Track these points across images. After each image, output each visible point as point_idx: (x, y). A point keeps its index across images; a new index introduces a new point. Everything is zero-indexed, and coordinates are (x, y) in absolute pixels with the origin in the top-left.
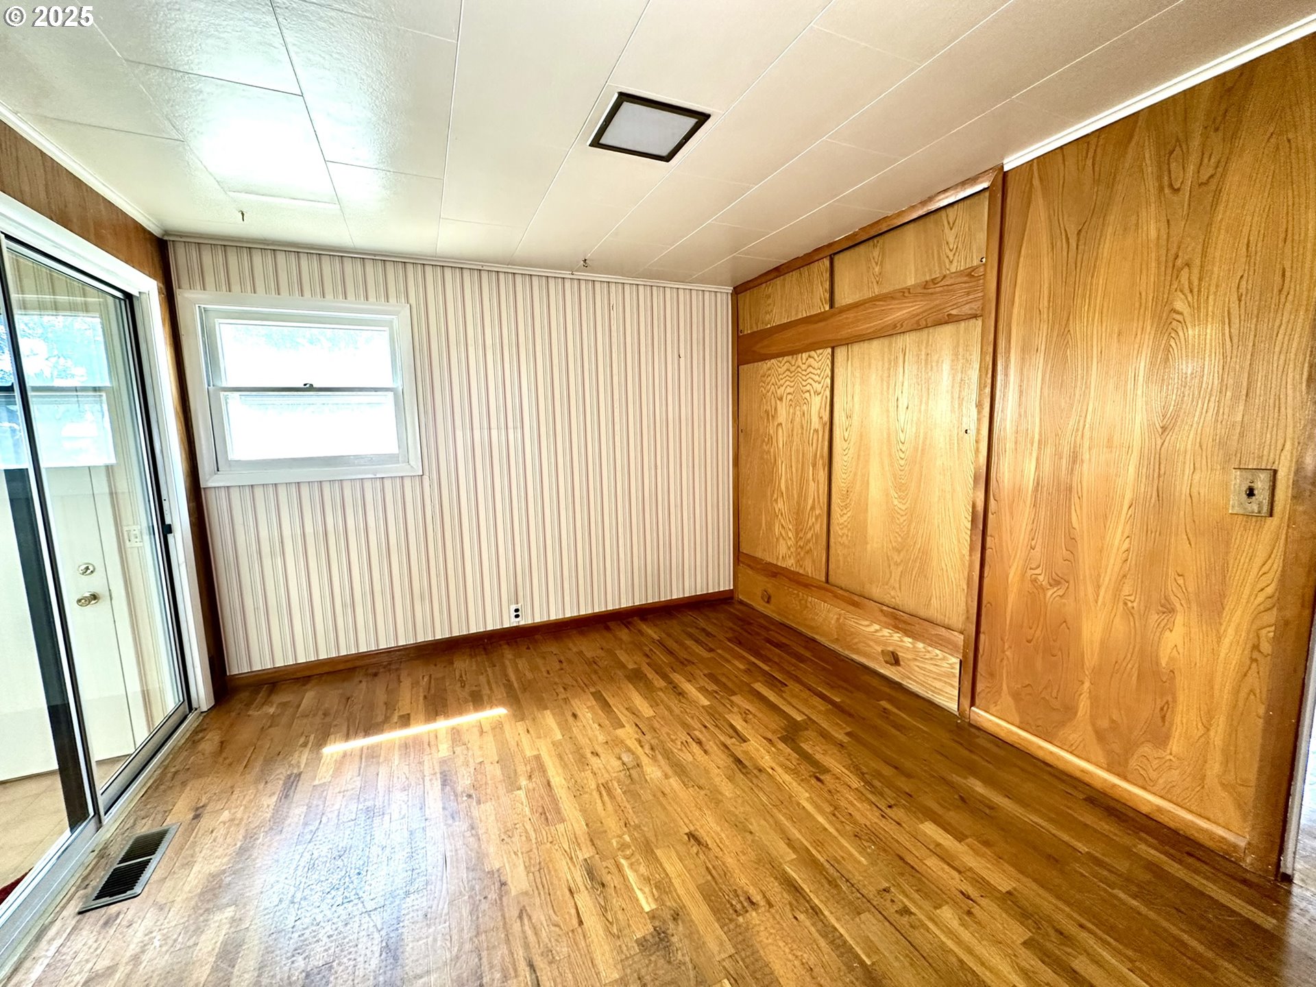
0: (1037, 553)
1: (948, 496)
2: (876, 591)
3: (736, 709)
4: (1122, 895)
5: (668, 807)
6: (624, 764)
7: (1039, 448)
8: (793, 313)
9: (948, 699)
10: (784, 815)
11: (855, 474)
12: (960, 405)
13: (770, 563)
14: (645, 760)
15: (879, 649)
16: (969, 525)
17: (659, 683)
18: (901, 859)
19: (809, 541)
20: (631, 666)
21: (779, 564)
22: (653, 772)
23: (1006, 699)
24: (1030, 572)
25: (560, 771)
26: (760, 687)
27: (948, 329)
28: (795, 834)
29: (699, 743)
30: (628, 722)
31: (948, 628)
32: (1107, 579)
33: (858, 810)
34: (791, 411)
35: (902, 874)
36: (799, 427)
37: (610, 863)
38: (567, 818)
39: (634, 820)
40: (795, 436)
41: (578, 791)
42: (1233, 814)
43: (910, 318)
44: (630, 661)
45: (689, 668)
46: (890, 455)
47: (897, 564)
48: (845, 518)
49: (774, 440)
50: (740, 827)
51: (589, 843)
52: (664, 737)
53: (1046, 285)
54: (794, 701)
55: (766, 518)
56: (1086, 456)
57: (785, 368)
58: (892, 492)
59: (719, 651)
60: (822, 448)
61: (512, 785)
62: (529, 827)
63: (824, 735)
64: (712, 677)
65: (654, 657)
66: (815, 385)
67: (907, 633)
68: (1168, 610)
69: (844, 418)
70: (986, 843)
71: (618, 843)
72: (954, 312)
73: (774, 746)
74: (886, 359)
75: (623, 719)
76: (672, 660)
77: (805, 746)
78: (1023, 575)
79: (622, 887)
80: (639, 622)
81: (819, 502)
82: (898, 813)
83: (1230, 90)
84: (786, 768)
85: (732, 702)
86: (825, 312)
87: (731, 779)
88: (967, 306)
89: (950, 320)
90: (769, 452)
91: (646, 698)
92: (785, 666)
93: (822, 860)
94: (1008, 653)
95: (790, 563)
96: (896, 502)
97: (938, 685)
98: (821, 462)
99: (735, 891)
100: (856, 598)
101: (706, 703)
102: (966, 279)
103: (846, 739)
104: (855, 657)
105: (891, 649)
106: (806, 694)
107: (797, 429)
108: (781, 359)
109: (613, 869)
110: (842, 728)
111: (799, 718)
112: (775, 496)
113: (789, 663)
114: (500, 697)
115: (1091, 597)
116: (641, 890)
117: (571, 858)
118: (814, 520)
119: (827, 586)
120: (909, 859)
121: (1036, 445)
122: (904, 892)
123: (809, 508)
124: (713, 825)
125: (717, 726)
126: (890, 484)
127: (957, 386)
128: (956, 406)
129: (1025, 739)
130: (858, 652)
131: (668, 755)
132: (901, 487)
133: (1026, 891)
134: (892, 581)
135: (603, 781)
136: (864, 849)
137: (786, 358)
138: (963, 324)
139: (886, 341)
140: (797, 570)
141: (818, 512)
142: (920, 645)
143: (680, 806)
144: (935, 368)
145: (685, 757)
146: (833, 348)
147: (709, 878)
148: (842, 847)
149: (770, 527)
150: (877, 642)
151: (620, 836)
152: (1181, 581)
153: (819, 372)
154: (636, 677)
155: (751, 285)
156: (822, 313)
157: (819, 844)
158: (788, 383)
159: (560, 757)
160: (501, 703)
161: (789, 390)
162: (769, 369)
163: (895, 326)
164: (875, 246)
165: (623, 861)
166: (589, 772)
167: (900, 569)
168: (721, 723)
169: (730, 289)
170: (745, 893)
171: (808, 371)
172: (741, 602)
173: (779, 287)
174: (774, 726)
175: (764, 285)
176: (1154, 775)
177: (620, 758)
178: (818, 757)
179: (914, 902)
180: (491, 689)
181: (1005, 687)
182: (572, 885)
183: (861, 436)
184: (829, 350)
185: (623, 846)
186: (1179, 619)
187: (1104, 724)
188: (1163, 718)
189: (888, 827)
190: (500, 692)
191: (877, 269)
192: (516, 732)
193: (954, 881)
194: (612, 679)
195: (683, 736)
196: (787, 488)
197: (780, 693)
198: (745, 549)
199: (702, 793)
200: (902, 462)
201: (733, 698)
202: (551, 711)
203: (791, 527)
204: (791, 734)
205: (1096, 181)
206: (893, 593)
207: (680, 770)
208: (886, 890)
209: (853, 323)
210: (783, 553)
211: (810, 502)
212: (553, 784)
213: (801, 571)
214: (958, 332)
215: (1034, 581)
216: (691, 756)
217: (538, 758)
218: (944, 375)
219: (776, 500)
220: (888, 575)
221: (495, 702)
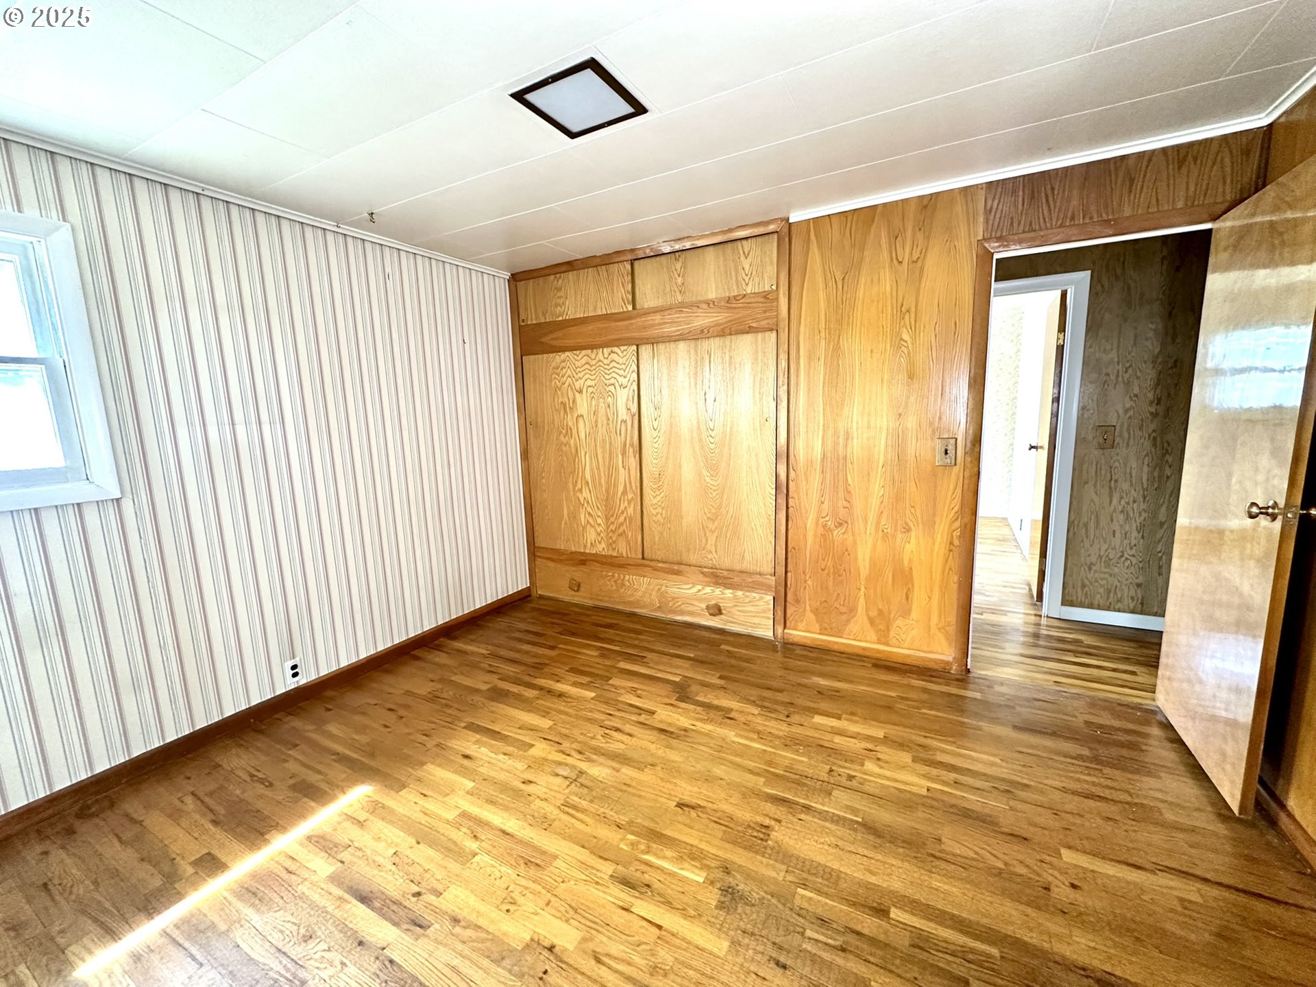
0: (825, 506)
1: (755, 471)
2: (693, 558)
3: (622, 691)
4: (925, 711)
5: (642, 794)
6: (566, 778)
7: (824, 430)
8: (591, 308)
9: (765, 630)
10: (731, 754)
11: (667, 459)
12: (761, 399)
13: (575, 553)
14: (583, 766)
15: (704, 606)
16: (773, 492)
17: (530, 693)
18: (822, 746)
19: (622, 524)
20: (484, 687)
21: (588, 551)
22: (599, 771)
23: (810, 616)
24: (821, 520)
25: (505, 815)
26: (622, 665)
27: (748, 338)
28: (752, 765)
29: (617, 730)
30: (535, 740)
31: (760, 574)
32: (872, 517)
33: (772, 728)
34: (594, 403)
35: (830, 756)
36: (604, 418)
37: (637, 865)
38: (558, 853)
39: (623, 819)
40: (600, 425)
41: (545, 824)
42: (945, 644)
43: (715, 326)
44: (481, 682)
45: (546, 670)
46: (701, 440)
47: (712, 532)
48: (659, 498)
49: (574, 432)
50: (709, 779)
51: (601, 861)
52: (581, 738)
53: (823, 312)
54: (661, 667)
55: (568, 507)
56: (855, 435)
57: (583, 361)
58: (704, 472)
59: (561, 646)
60: (632, 438)
61: (463, 857)
62: (523, 882)
63: (704, 685)
64: (573, 670)
65: (500, 671)
66: (620, 379)
67: (727, 586)
68: (908, 530)
69: (652, 409)
70: (852, 714)
71: (627, 845)
72: (754, 325)
73: (679, 707)
74: (693, 358)
75: (527, 740)
76: (523, 668)
77: (700, 698)
78: (817, 524)
79: (665, 876)
80: (449, 642)
81: (631, 487)
82: (795, 718)
83: (925, 207)
84: (702, 720)
85: (612, 685)
86: (628, 311)
87: (669, 747)
88: (766, 321)
89: (750, 330)
90: (568, 444)
91: (529, 711)
92: (630, 641)
93: (782, 772)
94: (810, 582)
95: (601, 548)
96: (708, 480)
97: (756, 620)
98: (631, 450)
99: (749, 826)
100: (676, 567)
101: (593, 694)
102: (762, 300)
103: (722, 682)
104: (679, 618)
105: (713, 602)
106: (665, 659)
107: (602, 419)
108: (578, 352)
109: (643, 868)
110: (713, 675)
111: (677, 679)
112: (579, 486)
113: (630, 638)
114: (344, 776)
115: (862, 528)
116: (682, 869)
117: (597, 883)
118: (626, 504)
119: (644, 563)
120: (826, 744)
121: (821, 428)
122: (840, 766)
123: (619, 494)
124: (689, 788)
125: (619, 710)
126: (702, 464)
127: (757, 384)
128: (758, 400)
129: (825, 641)
130: (682, 613)
131: (598, 751)
132: (713, 469)
133: (891, 732)
134: (708, 546)
135: (562, 802)
136: (797, 751)
137: (584, 352)
138: (760, 335)
139: (692, 343)
140: (610, 553)
141: (630, 496)
142: (740, 593)
143: (650, 787)
144: (738, 369)
145: (615, 747)
146: (637, 346)
147: (724, 828)
148: (785, 757)
149: (574, 516)
150: (701, 600)
151: (622, 840)
152: (913, 511)
153: (624, 367)
154: (498, 695)
155: (535, 274)
156: (624, 312)
157: (770, 763)
158: (588, 376)
159: (492, 802)
160: (354, 782)
161: (589, 383)
162: (564, 361)
163: (702, 331)
164: (676, 259)
165: (646, 857)
166: (538, 800)
167: (715, 535)
168: (621, 706)
169: (507, 275)
170: (756, 823)
171: (611, 365)
172: (541, 597)
173: (572, 283)
174: (663, 693)
175: (552, 277)
176: (903, 636)
177: (557, 775)
178: (716, 702)
179: (850, 769)
180: (319, 772)
181: (808, 608)
182: (621, 904)
183: (671, 425)
184: (635, 347)
185: (633, 845)
186: (913, 534)
187: (873, 613)
188: (907, 598)
189: (796, 730)
190: (338, 772)
191: (680, 280)
192: (405, 803)
193: (857, 745)
194: (474, 706)
195: (602, 731)
196: (593, 476)
197: (645, 664)
198: (541, 542)
199: (658, 768)
200: (712, 446)
201: (611, 682)
202: (432, 763)
203: (600, 514)
204: (682, 692)
205: (853, 246)
206: (710, 556)
207: (623, 759)
208: (831, 771)
209: (660, 324)
210: (593, 540)
211: (621, 488)
212: (510, 830)
213: (615, 554)
214: (756, 340)
215: (824, 526)
216: (618, 744)
217: (465, 815)
218: (746, 375)
219: (581, 490)
220: (704, 541)
221: (344, 784)
